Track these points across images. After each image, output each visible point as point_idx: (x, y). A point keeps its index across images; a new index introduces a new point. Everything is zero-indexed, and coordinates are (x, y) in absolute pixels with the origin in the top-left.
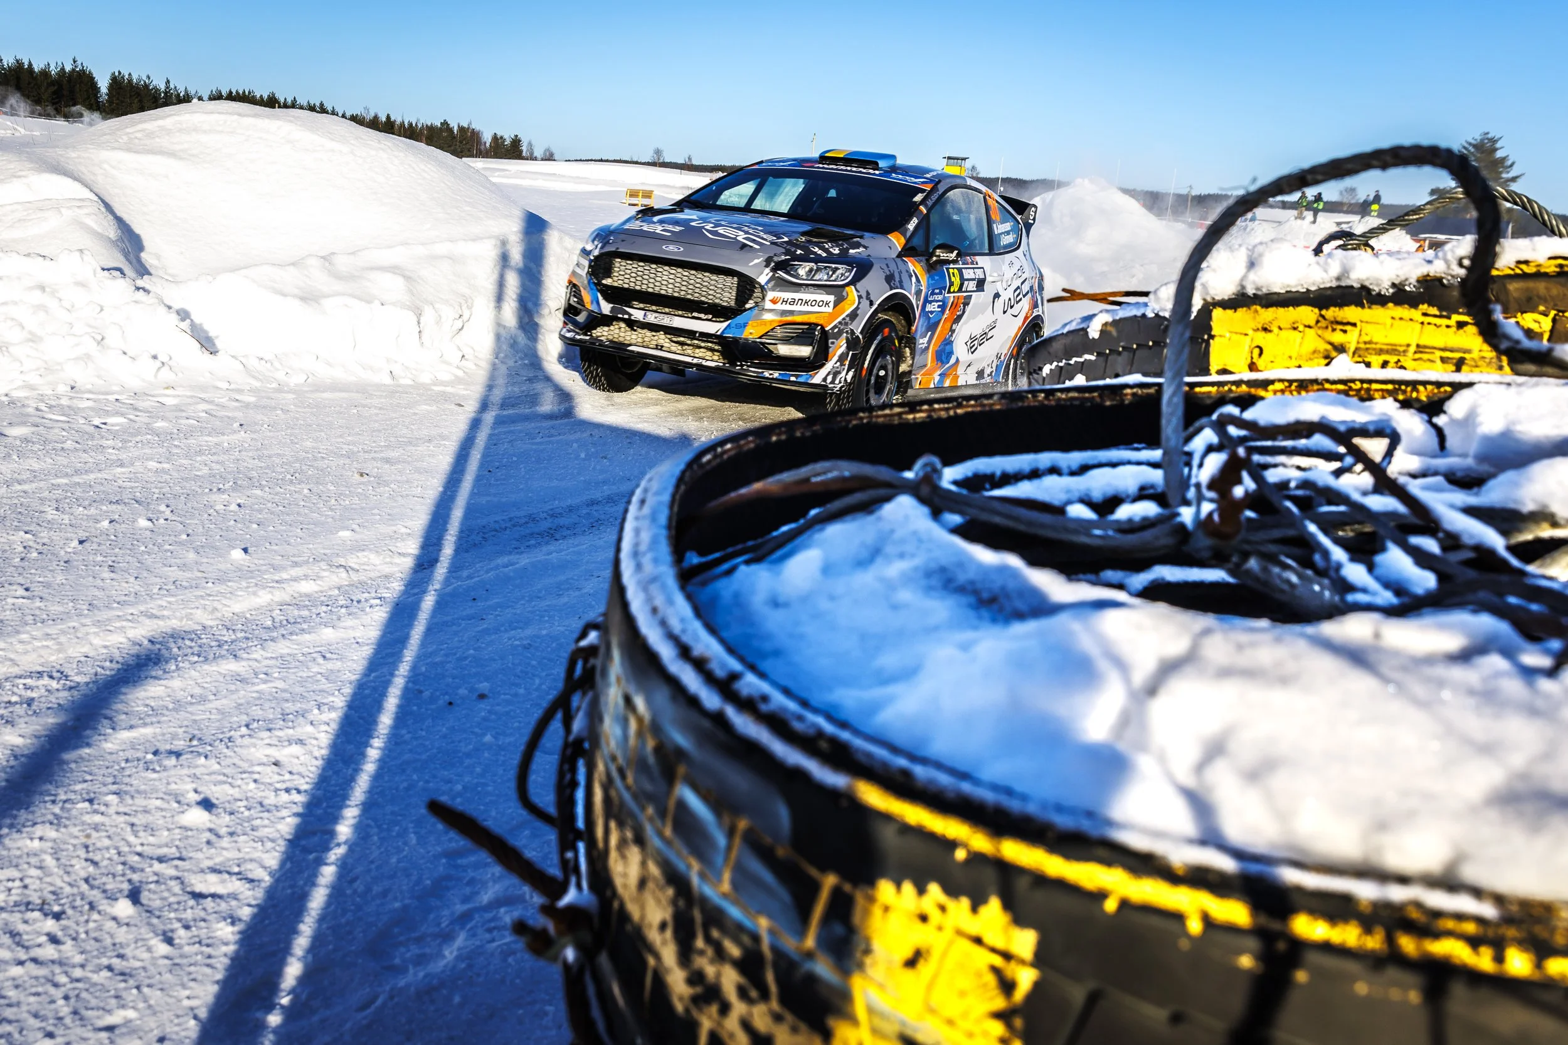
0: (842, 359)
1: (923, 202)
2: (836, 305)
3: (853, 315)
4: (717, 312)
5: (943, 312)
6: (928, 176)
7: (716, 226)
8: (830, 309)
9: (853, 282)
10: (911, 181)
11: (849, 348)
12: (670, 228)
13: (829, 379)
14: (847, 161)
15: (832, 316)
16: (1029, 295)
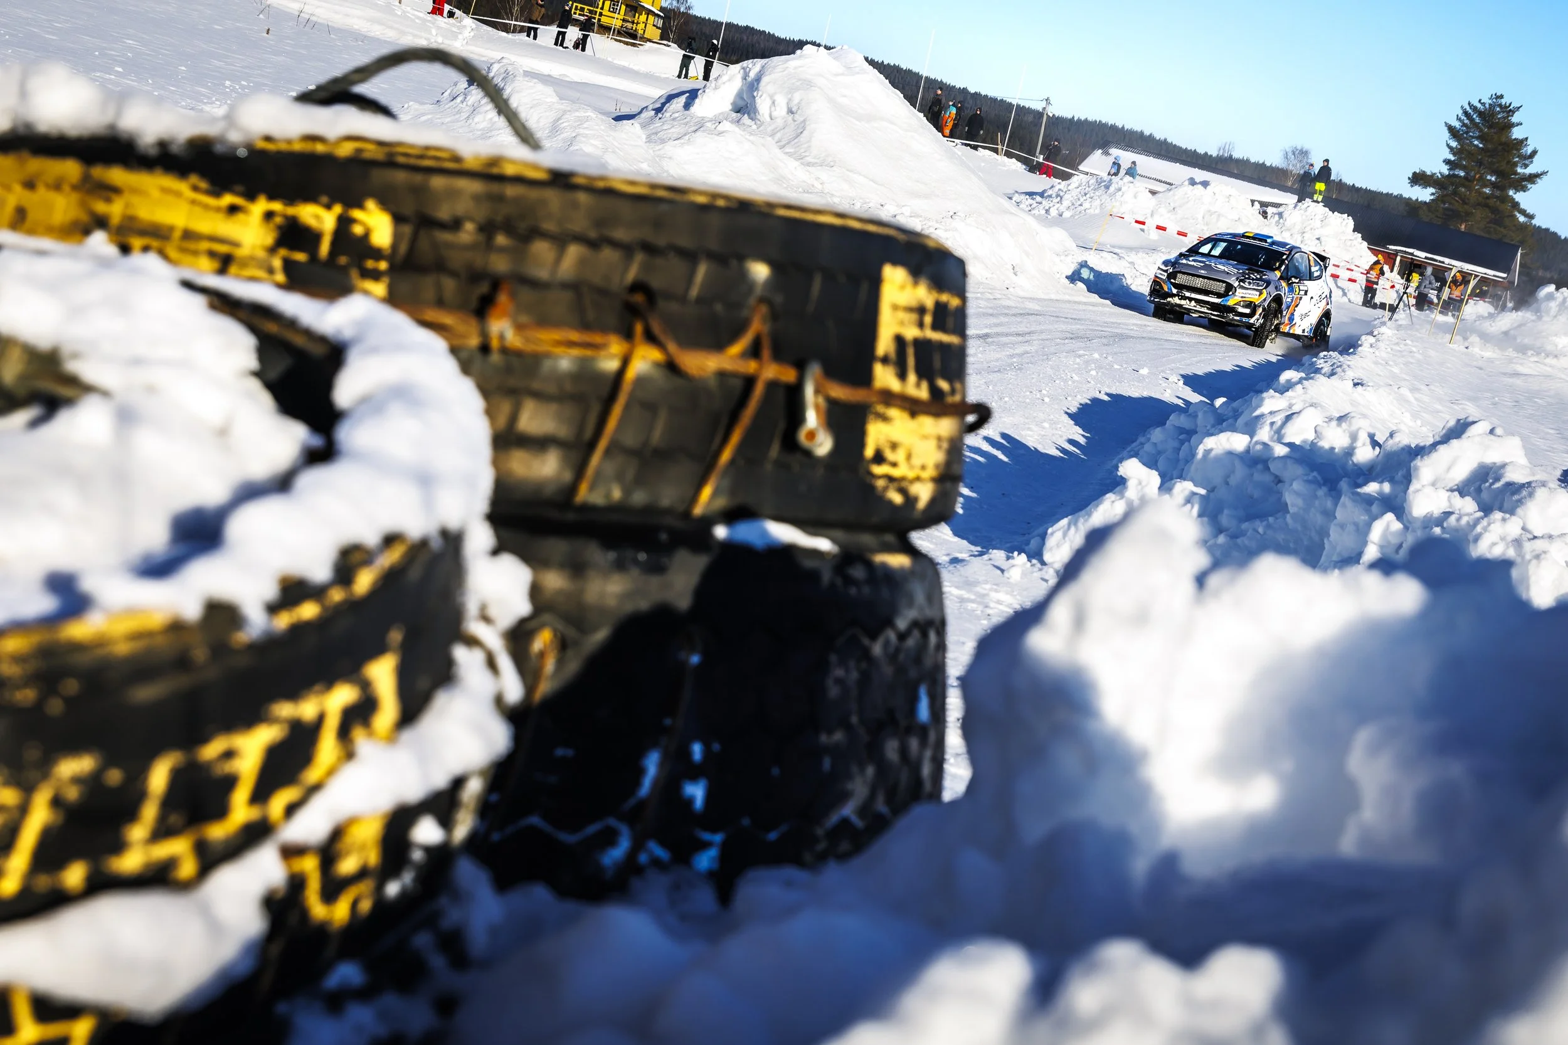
0: (1260, 315)
1: (1286, 259)
2: (1259, 296)
3: (1265, 300)
4: (1219, 295)
5: (1292, 302)
6: (1287, 247)
7: (1216, 264)
8: (1257, 297)
9: (1265, 288)
10: (1281, 249)
11: (1263, 311)
12: (1199, 264)
13: (1256, 321)
14: (1253, 238)
15: (1258, 300)
16: (1325, 299)
